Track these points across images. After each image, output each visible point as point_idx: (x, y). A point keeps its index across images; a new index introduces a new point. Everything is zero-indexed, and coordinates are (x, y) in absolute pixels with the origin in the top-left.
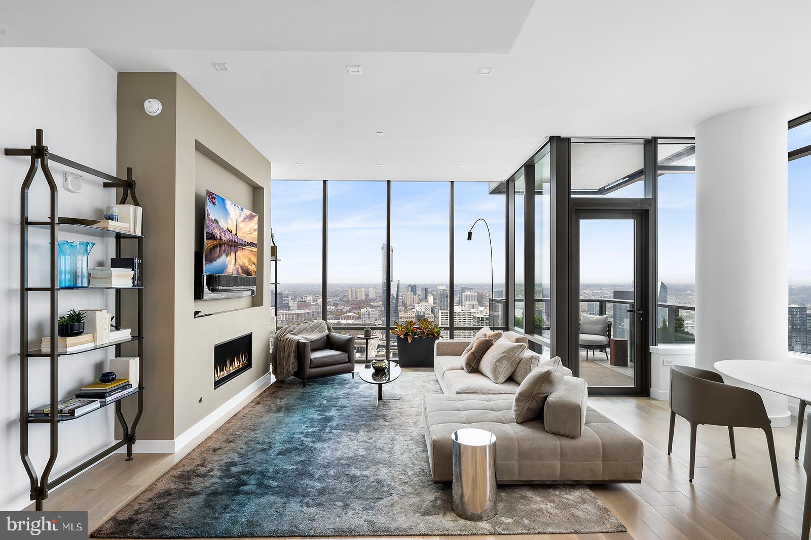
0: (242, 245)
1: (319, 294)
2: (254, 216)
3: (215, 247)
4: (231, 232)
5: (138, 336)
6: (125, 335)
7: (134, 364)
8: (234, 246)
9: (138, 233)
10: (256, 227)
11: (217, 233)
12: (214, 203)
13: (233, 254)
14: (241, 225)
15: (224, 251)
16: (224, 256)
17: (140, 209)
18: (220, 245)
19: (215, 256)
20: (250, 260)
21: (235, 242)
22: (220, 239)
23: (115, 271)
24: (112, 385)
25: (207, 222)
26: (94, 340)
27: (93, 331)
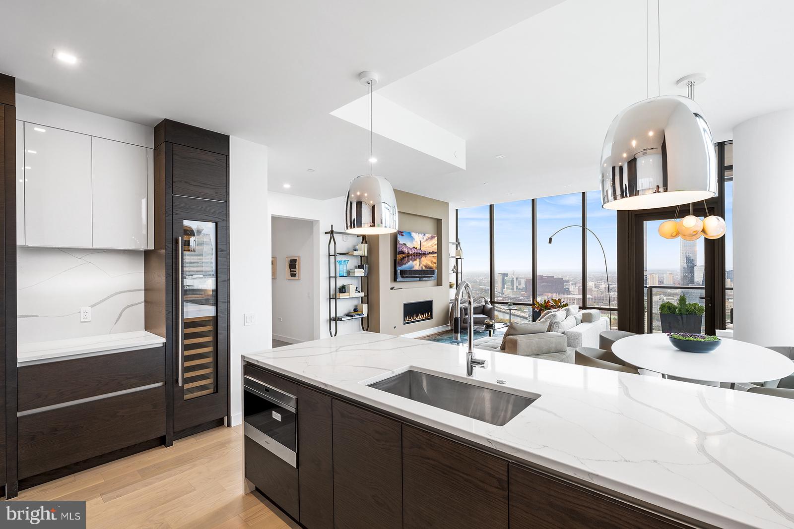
0: (425, 254)
1: (601, 280)
2: (434, 237)
3: (404, 258)
4: (416, 248)
5: (367, 296)
6: (362, 294)
7: (365, 306)
8: (419, 255)
9: (366, 255)
10: (436, 243)
11: (406, 250)
12: (402, 235)
13: (418, 260)
14: (424, 243)
15: (411, 259)
16: (411, 262)
17: (367, 245)
18: (408, 256)
19: (404, 262)
20: (432, 262)
21: (419, 253)
22: (408, 253)
23: (357, 270)
24: (356, 313)
25: (398, 246)
26: (349, 295)
27: (349, 292)
